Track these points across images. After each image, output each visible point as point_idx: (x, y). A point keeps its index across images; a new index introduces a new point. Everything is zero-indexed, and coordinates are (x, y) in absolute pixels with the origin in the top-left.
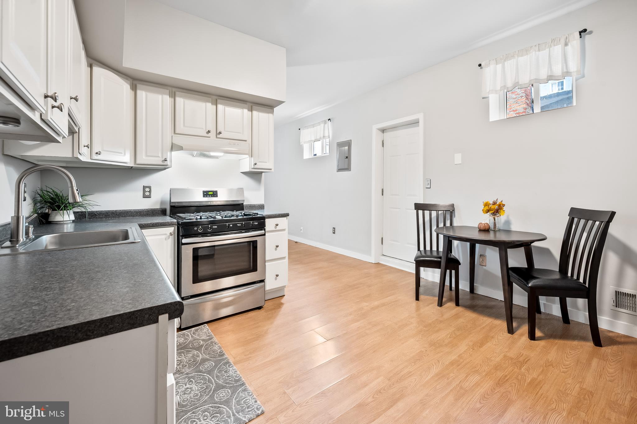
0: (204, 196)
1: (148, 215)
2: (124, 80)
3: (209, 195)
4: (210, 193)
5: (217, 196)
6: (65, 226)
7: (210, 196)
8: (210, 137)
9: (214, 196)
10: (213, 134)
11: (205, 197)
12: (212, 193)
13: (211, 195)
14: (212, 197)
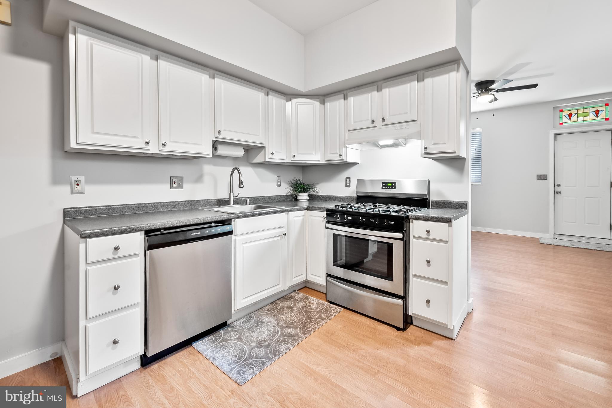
0: (382, 188)
1: (347, 201)
2: (313, 100)
3: (388, 186)
4: (389, 184)
5: (395, 188)
6: (303, 203)
7: (388, 188)
8: (376, 127)
9: (392, 188)
10: (378, 123)
11: (384, 188)
12: (391, 184)
13: (389, 186)
14: (390, 188)
